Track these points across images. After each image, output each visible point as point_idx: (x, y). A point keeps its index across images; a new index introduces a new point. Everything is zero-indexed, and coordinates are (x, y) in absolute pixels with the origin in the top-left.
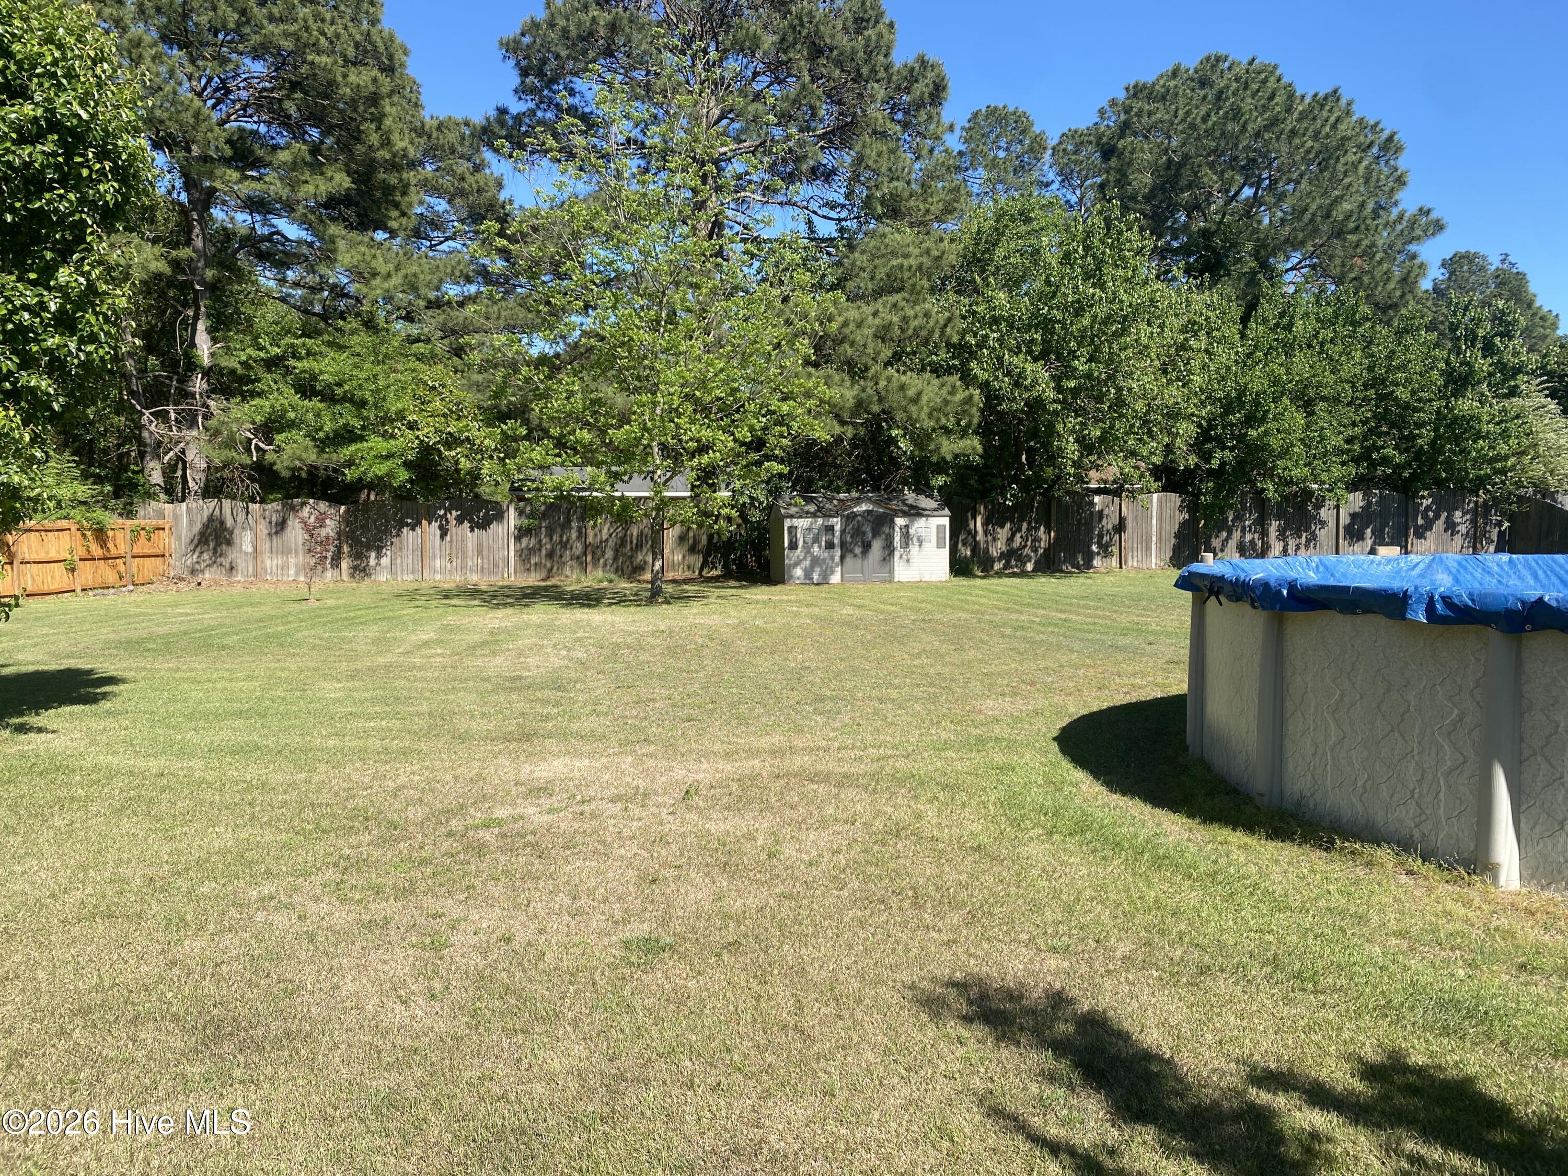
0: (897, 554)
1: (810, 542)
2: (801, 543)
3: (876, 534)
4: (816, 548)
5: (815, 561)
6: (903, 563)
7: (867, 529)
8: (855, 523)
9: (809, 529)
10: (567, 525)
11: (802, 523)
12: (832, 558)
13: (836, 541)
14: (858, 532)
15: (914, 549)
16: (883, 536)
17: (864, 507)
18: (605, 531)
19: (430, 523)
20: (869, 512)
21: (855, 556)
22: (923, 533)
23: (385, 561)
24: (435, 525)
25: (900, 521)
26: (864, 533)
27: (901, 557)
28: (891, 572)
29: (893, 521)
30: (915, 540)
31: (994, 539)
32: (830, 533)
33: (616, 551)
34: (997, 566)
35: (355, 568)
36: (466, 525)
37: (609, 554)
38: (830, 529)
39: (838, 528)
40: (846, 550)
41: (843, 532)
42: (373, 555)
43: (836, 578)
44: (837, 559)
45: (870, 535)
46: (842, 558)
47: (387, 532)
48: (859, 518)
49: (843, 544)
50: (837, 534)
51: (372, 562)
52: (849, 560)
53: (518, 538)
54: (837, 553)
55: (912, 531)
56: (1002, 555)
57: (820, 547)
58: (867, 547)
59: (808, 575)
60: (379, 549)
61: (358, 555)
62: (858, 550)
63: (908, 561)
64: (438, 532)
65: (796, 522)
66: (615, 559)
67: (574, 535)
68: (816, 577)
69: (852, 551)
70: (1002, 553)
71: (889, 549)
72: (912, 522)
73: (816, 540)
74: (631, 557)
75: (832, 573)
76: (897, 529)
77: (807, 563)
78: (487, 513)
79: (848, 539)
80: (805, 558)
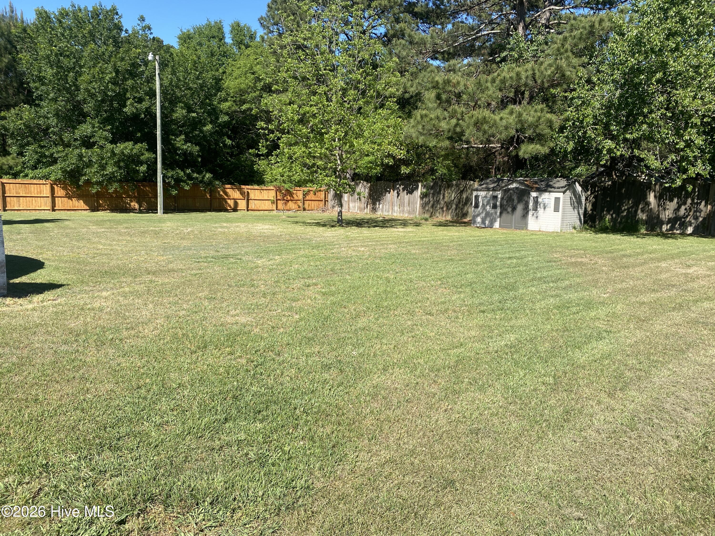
0: (531, 213)
1: (485, 204)
2: (481, 204)
3: (519, 201)
4: (488, 207)
5: (488, 214)
6: (534, 218)
7: (515, 198)
8: (509, 194)
9: (486, 197)
10: (439, 193)
11: (482, 194)
12: (496, 213)
13: (498, 203)
14: (510, 199)
15: (541, 210)
16: (524, 202)
17: (514, 185)
18: (453, 196)
19: (394, 191)
20: (517, 188)
21: (508, 213)
22: (546, 201)
23: (381, 206)
24: (396, 191)
25: (534, 194)
26: (513, 200)
27: (533, 215)
28: (526, 224)
29: (529, 194)
30: (542, 205)
31: (665, 209)
32: (495, 200)
33: (457, 205)
34: (665, 228)
35: (373, 208)
36: (405, 192)
37: (454, 206)
38: (495, 197)
39: (499, 196)
40: (503, 209)
41: (502, 199)
42: (378, 203)
43: (497, 225)
44: (498, 214)
45: (516, 201)
46: (501, 213)
47: (382, 194)
48: (511, 191)
49: (501, 206)
50: (499, 200)
51: (377, 206)
52: (504, 215)
53: (422, 198)
54: (498, 211)
55: (540, 200)
56: (670, 221)
57: (490, 206)
58: (514, 209)
59: (483, 222)
60: (379, 201)
61: (374, 204)
62: (510, 209)
63: (537, 217)
64: (396, 195)
65: (480, 193)
66: (456, 209)
67: (441, 197)
68: (487, 222)
69: (506, 210)
70: (669, 219)
71: (526, 210)
72: (540, 195)
73: (488, 203)
74: (462, 209)
75: (495, 221)
76: (532, 198)
77: (483, 215)
78: (412, 187)
79: (505, 203)
80: (482, 212)
